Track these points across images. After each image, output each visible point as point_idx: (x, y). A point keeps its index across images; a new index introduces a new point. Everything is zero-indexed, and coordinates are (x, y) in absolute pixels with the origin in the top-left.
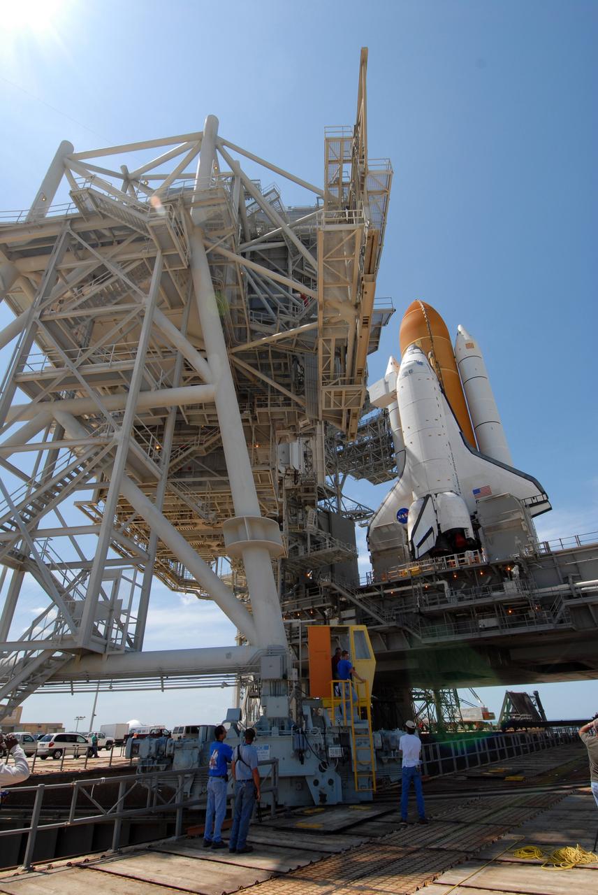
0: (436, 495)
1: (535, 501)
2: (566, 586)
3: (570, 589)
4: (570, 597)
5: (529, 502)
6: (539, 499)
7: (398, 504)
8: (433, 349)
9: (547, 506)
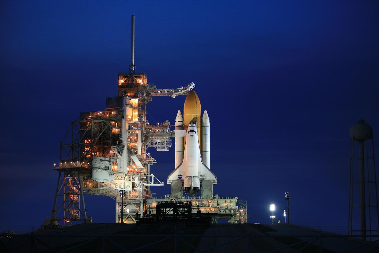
3: (219, 207)
5: (213, 181)
6: (215, 181)
7: (179, 173)
8: (197, 120)
9: (216, 183)
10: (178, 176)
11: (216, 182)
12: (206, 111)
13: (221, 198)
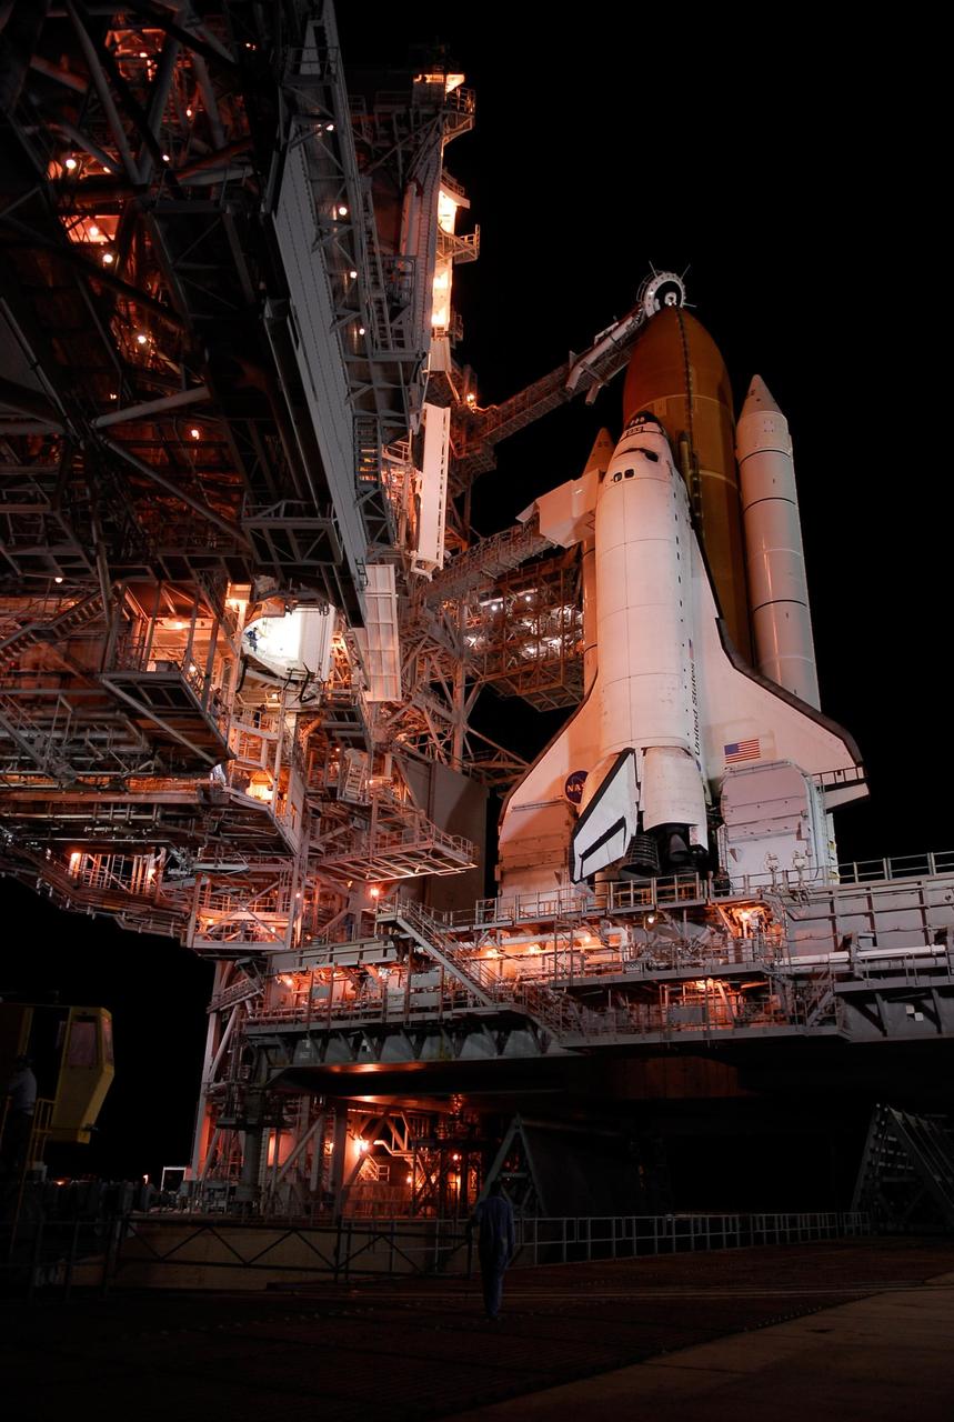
0: (645, 749)
1: (840, 779)
2: (844, 955)
3: (849, 962)
4: (847, 977)
5: (829, 780)
6: (851, 776)
7: (572, 763)
8: (690, 426)
9: (862, 791)
10: (568, 783)
11: (858, 782)
12: (757, 382)
13: (872, 872)
